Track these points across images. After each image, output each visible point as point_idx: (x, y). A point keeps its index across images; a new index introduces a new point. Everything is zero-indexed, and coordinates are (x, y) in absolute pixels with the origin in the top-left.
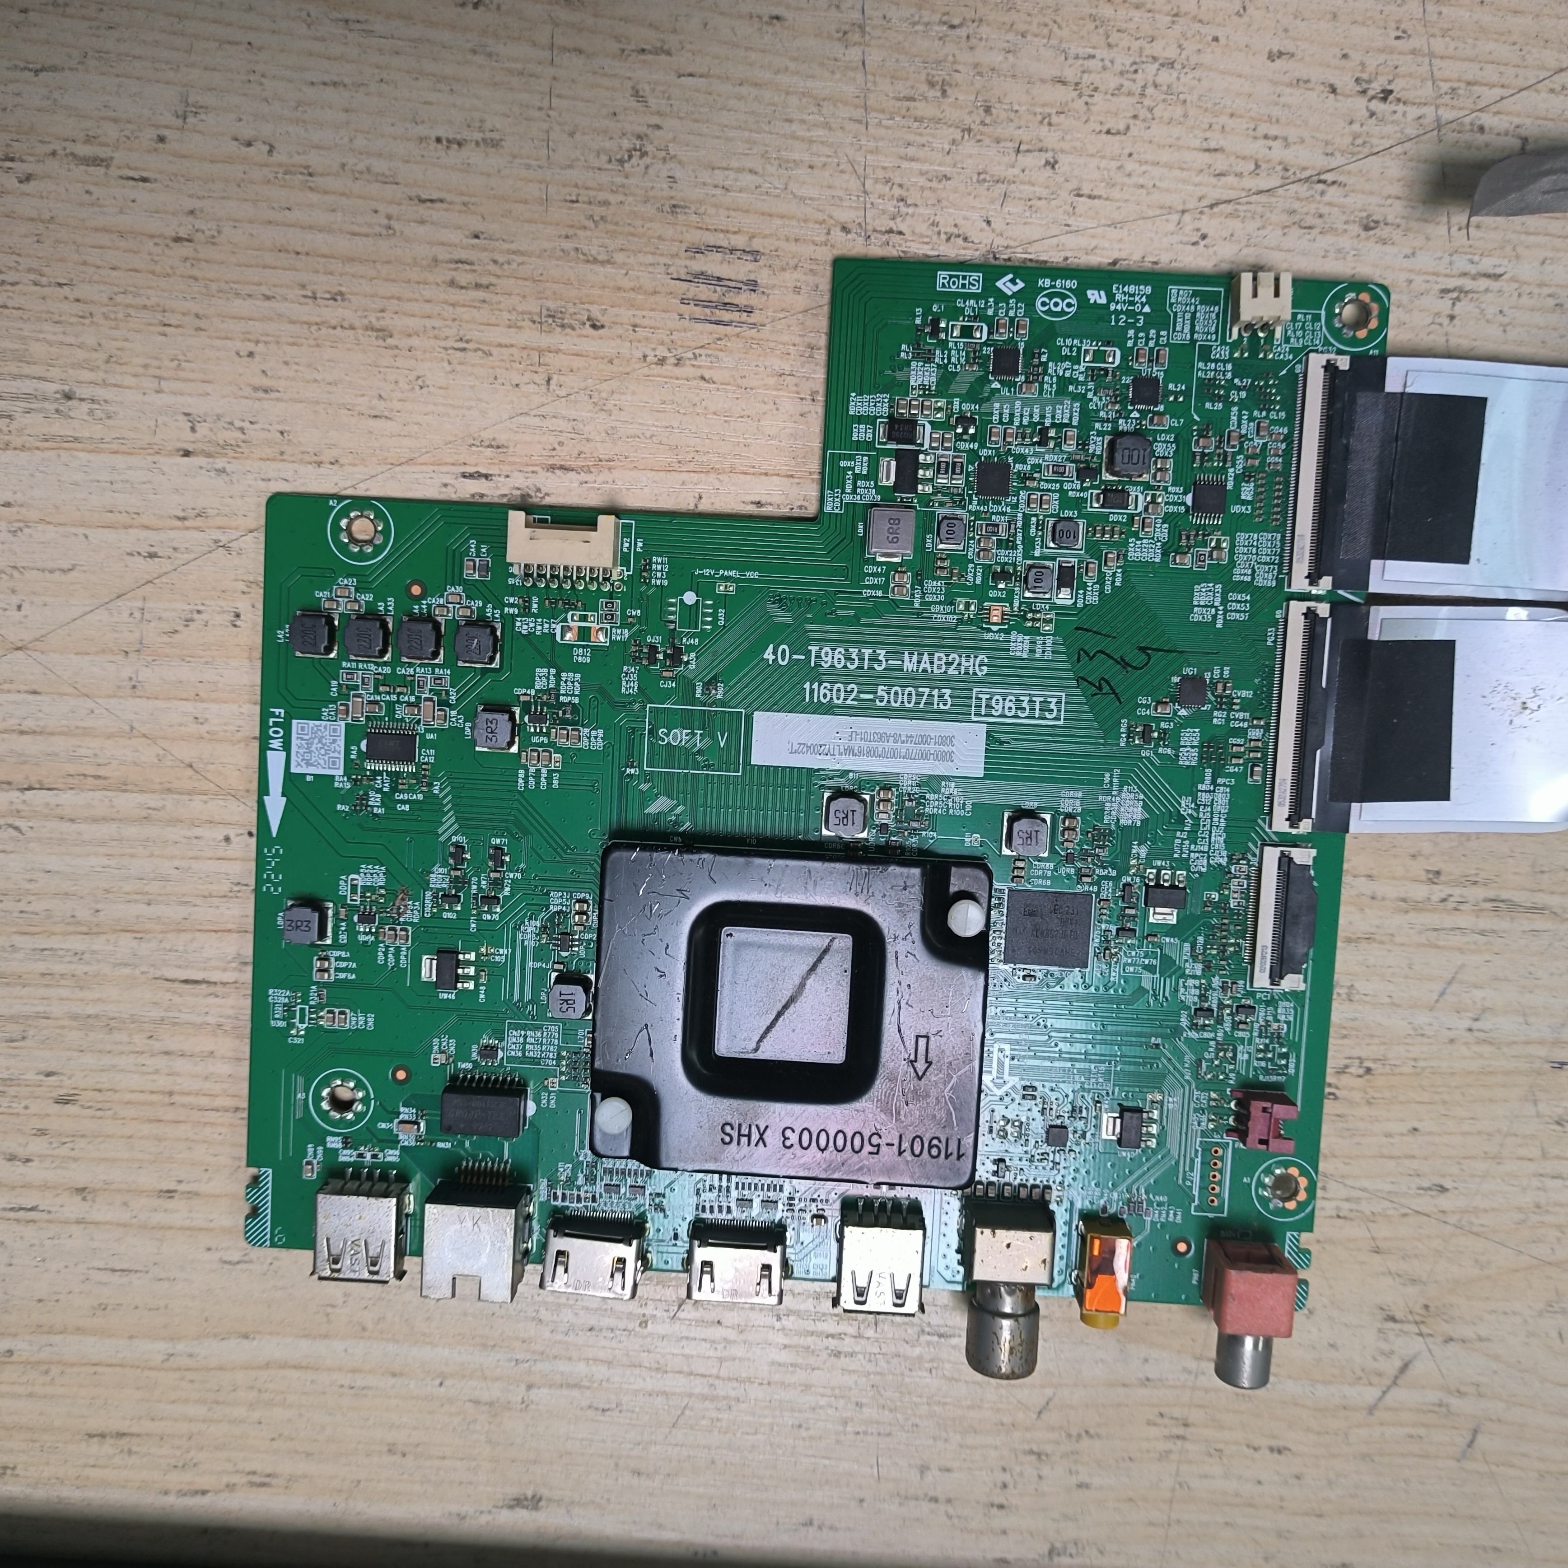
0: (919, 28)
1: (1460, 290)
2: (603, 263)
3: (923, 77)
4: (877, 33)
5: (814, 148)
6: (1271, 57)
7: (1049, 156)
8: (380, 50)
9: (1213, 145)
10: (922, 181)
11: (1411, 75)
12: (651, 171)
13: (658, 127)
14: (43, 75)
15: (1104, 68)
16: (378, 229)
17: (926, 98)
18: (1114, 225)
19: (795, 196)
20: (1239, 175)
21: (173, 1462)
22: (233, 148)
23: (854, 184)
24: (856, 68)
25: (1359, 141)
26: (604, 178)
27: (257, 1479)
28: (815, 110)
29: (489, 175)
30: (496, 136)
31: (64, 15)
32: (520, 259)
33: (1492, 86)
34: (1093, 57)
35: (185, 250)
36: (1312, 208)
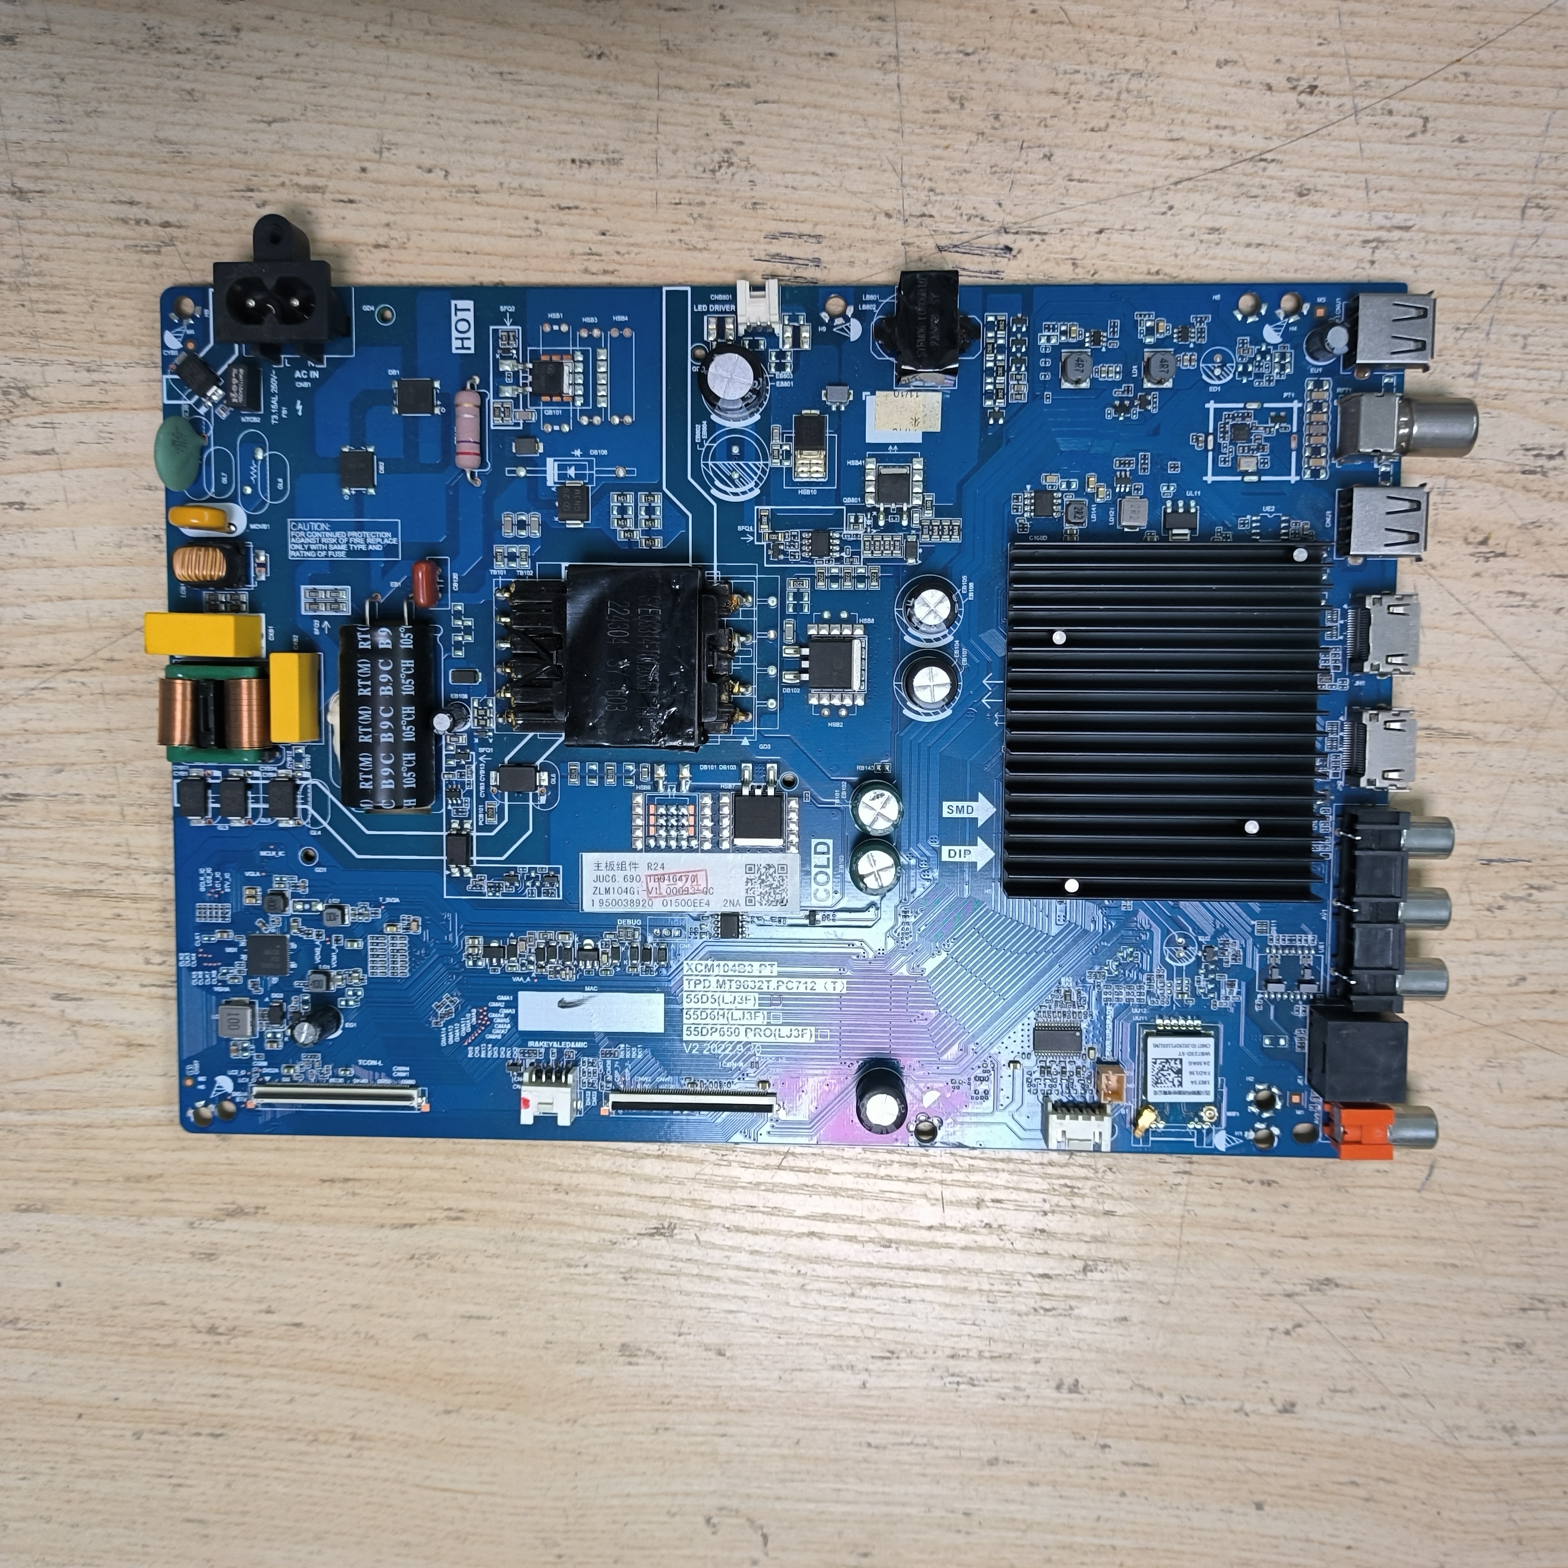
0: (942, 56)
1: (1377, 240)
2: (701, 250)
3: (946, 94)
4: (909, 62)
5: (862, 153)
6: (1219, 65)
7: (1046, 150)
8: (528, 95)
9: (1175, 136)
10: (947, 174)
11: (1332, 73)
12: (737, 177)
13: (741, 143)
14: (275, 126)
15: (1087, 80)
16: (528, 232)
17: (947, 110)
18: (1099, 201)
19: (849, 192)
20: (1197, 158)
21: (387, 1201)
22: (418, 174)
23: (894, 180)
24: (892, 91)
25: (1292, 127)
26: (701, 184)
27: (453, 1214)
28: (862, 123)
29: (612, 186)
30: (616, 156)
31: (289, 79)
32: (636, 250)
33: (1398, 78)
34: (1078, 72)
35: (383, 254)
36: (1257, 181)
